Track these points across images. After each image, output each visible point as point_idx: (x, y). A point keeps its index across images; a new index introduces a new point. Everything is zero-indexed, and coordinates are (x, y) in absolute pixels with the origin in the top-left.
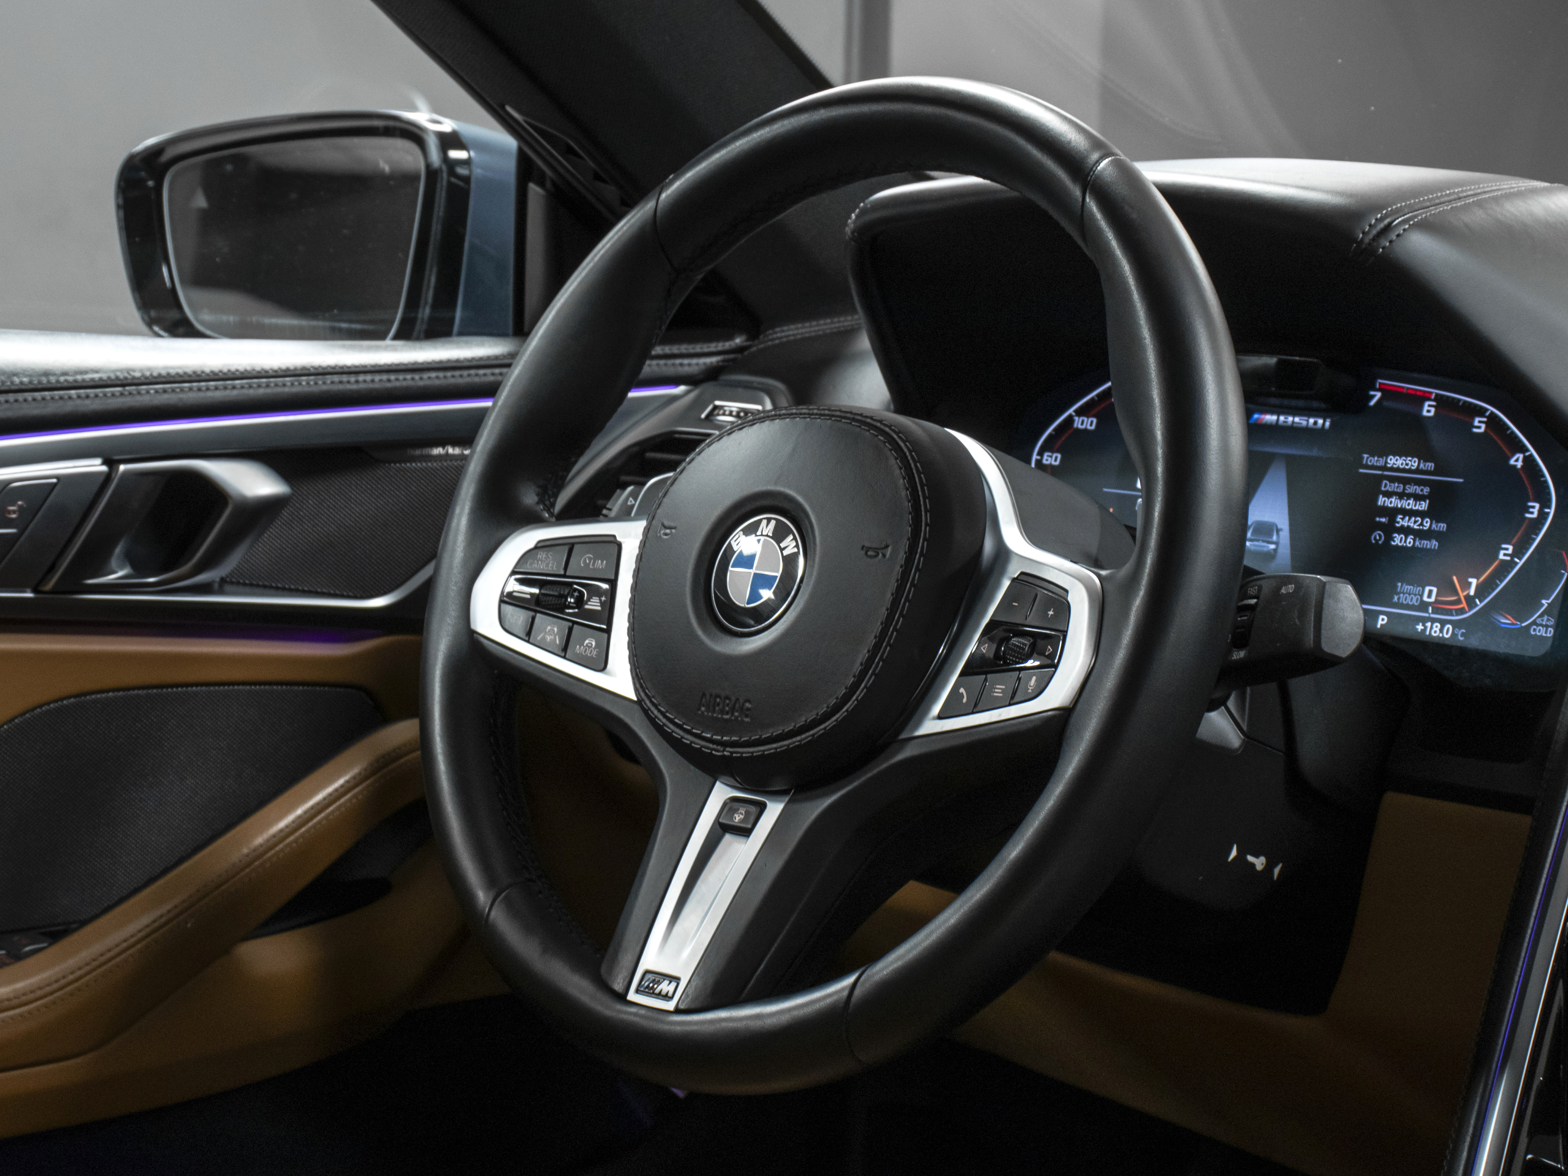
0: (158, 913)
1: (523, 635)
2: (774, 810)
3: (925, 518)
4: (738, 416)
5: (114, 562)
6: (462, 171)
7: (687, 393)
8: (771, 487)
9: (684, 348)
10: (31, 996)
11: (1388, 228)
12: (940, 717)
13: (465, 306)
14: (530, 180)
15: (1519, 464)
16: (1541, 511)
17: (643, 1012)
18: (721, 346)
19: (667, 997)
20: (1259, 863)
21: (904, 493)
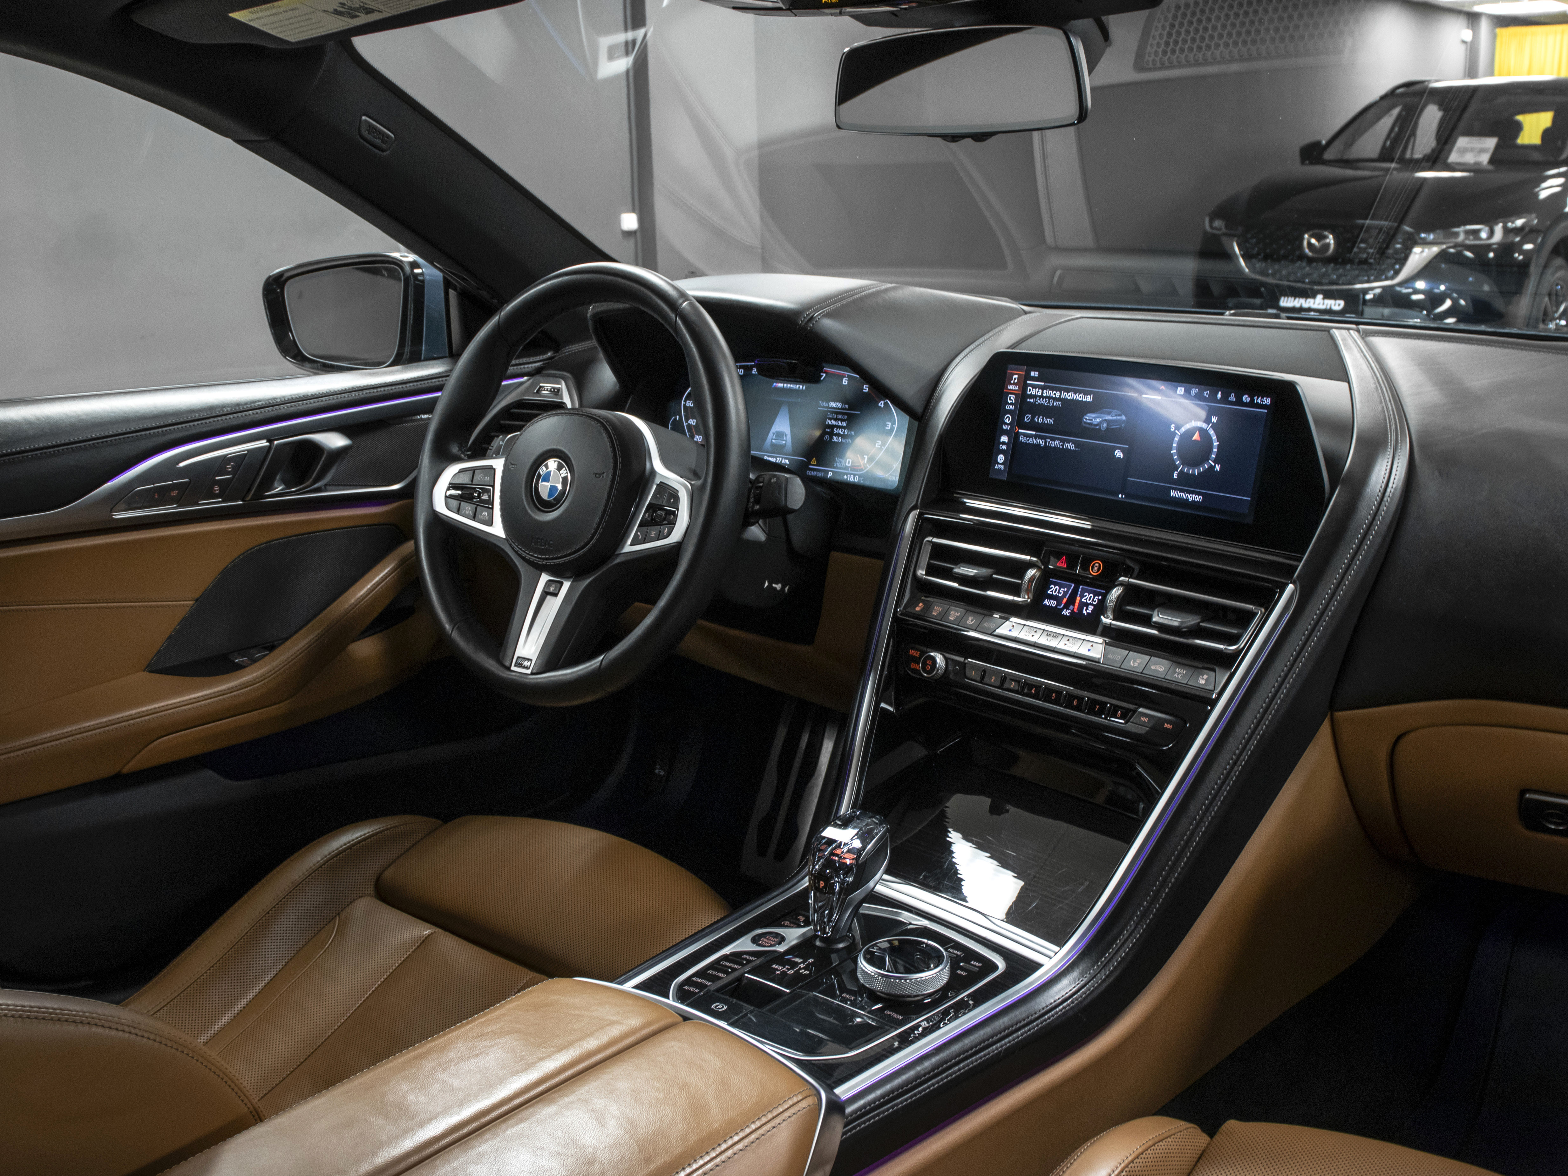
0: (312, 637)
1: (456, 511)
2: (567, 585)
3: (619, 460)
4: (550, 391)
5: (276, 484)
6: (420, 278)
7: (528, 380)
8: (555, 447)
9: (525, 360)
10: (260, 679)
11: (812, 318)
12: (631, 545)
13: (426, 344)
14: (450, 288)
15: (882, 406)
16: (892, 425)
17: (518, 674)
18: (541, 357)
19: (527, 668)
20: (778, 587)
21: (610, 449)
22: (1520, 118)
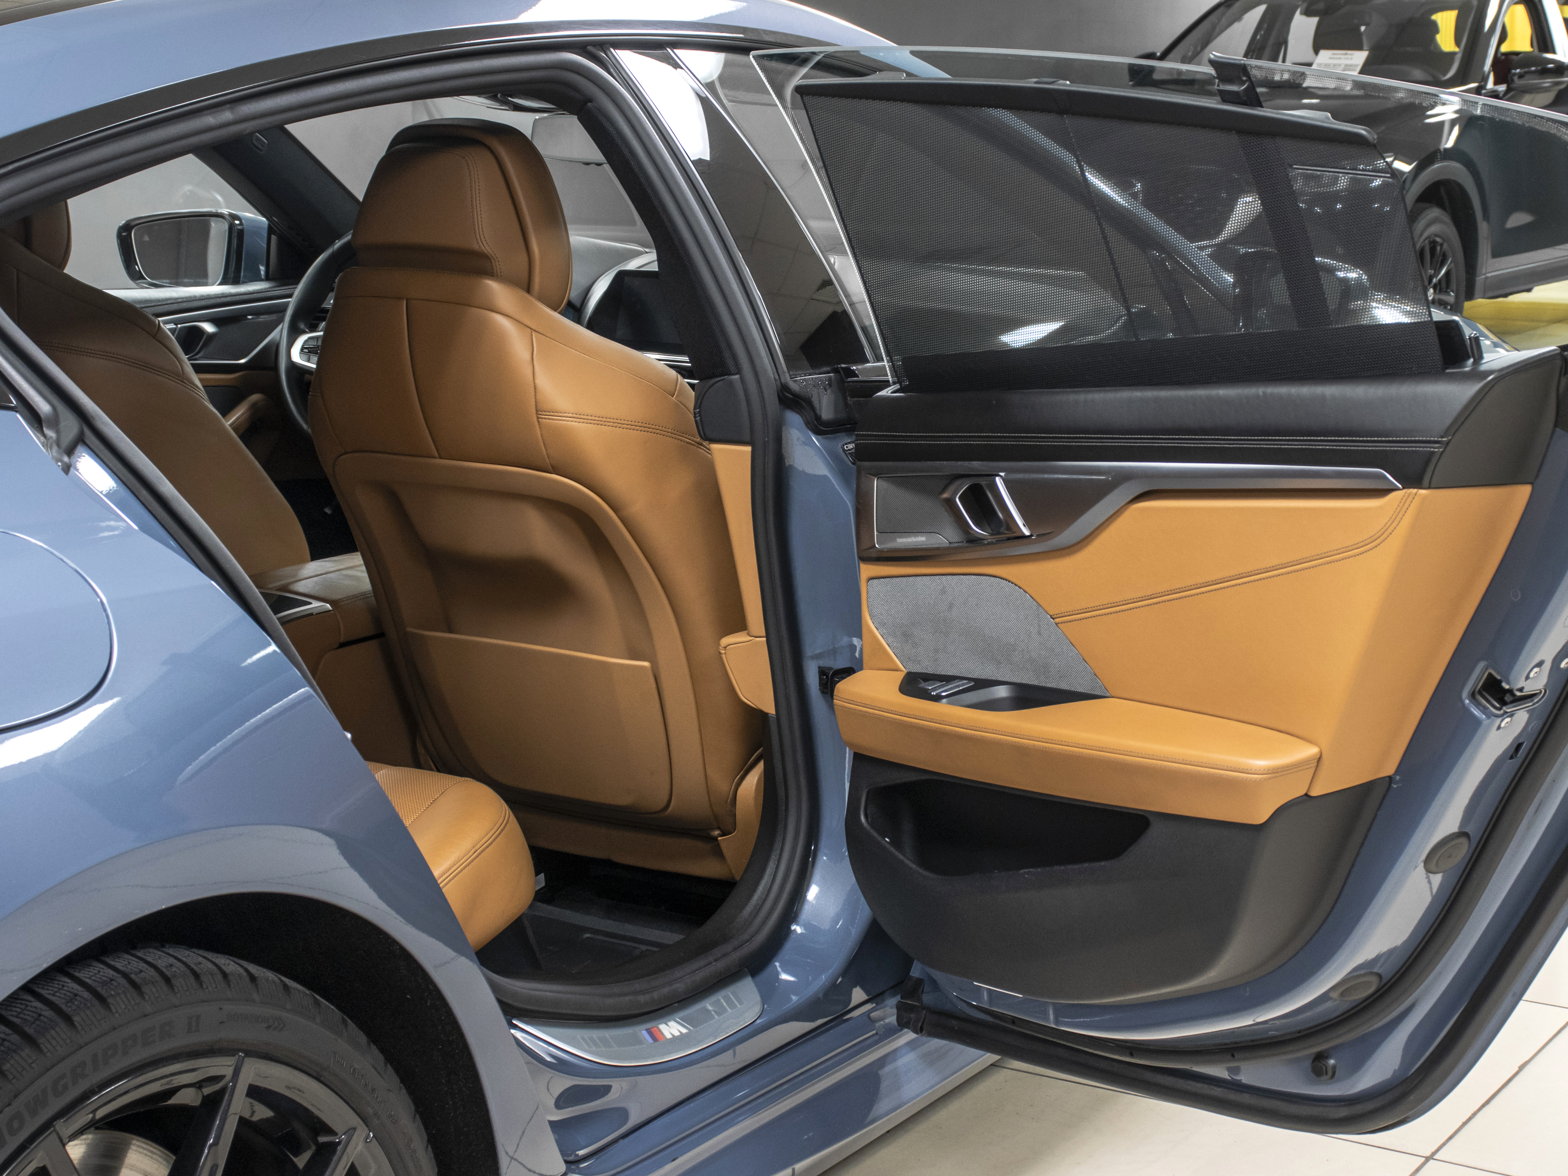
14: (272, 234)
22: (1434, 17)
